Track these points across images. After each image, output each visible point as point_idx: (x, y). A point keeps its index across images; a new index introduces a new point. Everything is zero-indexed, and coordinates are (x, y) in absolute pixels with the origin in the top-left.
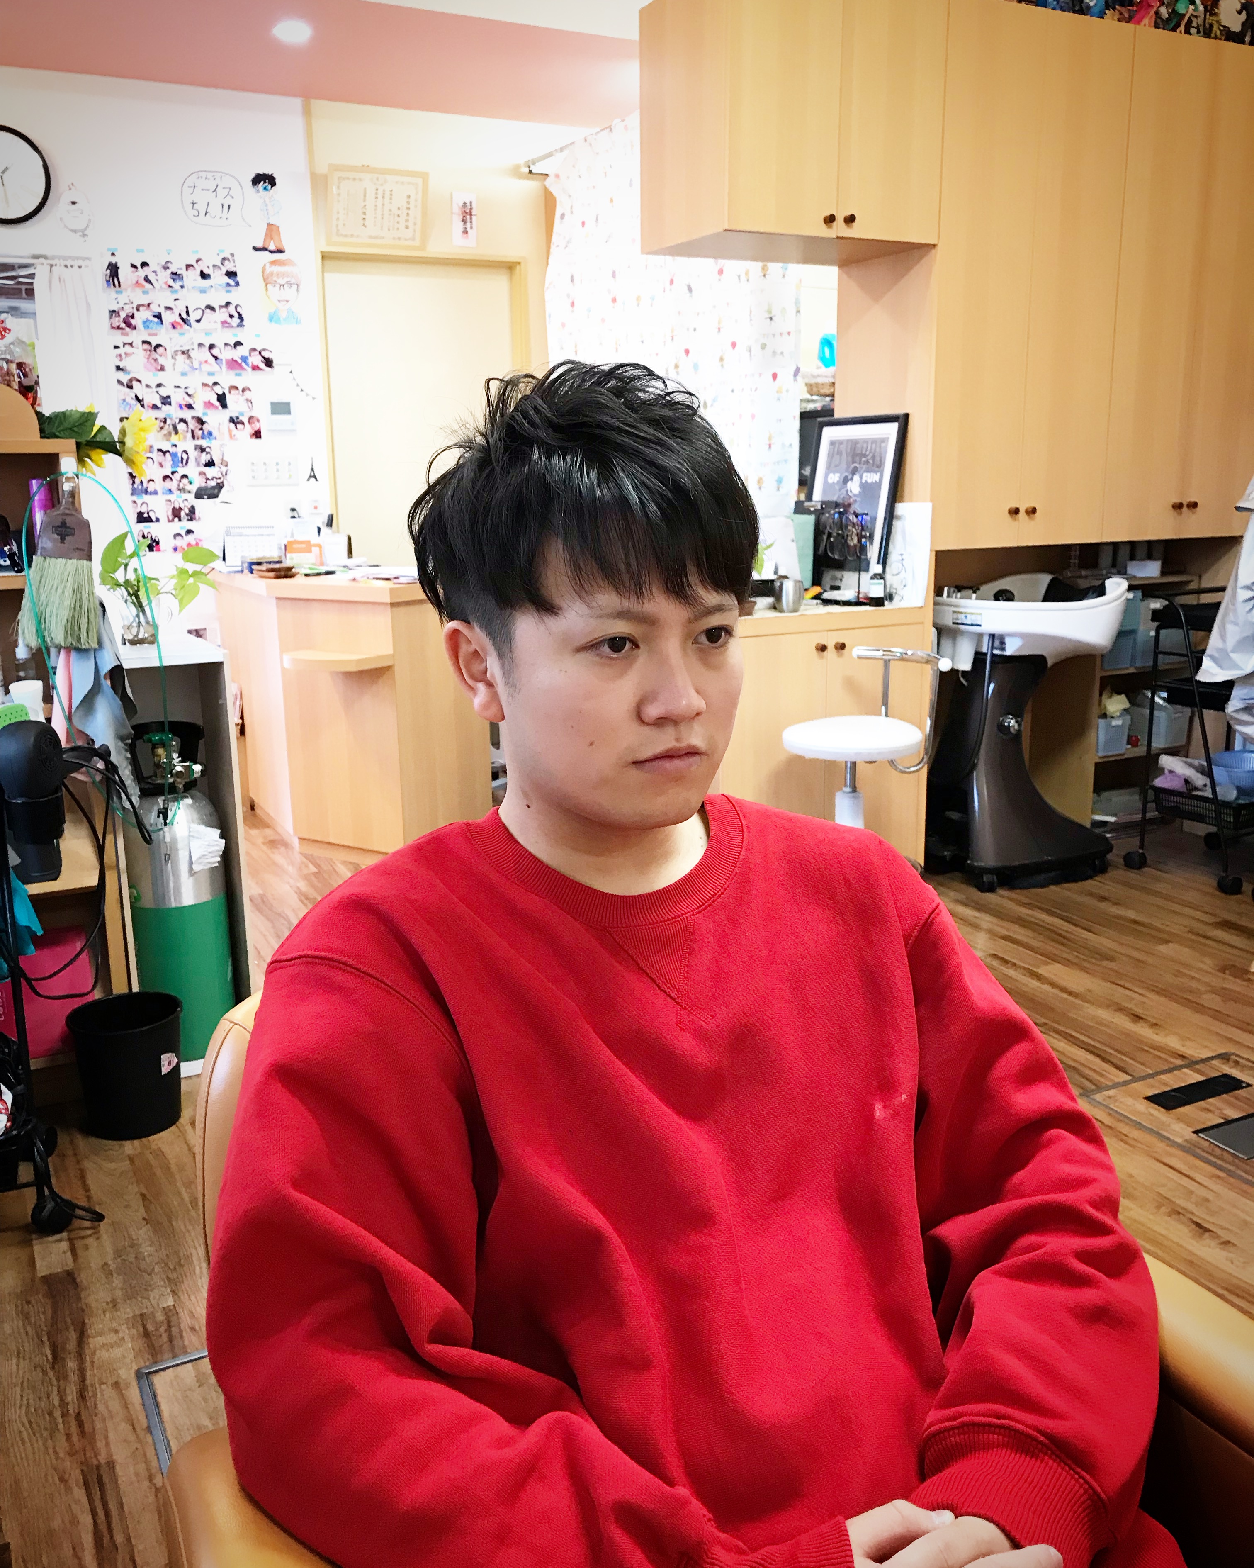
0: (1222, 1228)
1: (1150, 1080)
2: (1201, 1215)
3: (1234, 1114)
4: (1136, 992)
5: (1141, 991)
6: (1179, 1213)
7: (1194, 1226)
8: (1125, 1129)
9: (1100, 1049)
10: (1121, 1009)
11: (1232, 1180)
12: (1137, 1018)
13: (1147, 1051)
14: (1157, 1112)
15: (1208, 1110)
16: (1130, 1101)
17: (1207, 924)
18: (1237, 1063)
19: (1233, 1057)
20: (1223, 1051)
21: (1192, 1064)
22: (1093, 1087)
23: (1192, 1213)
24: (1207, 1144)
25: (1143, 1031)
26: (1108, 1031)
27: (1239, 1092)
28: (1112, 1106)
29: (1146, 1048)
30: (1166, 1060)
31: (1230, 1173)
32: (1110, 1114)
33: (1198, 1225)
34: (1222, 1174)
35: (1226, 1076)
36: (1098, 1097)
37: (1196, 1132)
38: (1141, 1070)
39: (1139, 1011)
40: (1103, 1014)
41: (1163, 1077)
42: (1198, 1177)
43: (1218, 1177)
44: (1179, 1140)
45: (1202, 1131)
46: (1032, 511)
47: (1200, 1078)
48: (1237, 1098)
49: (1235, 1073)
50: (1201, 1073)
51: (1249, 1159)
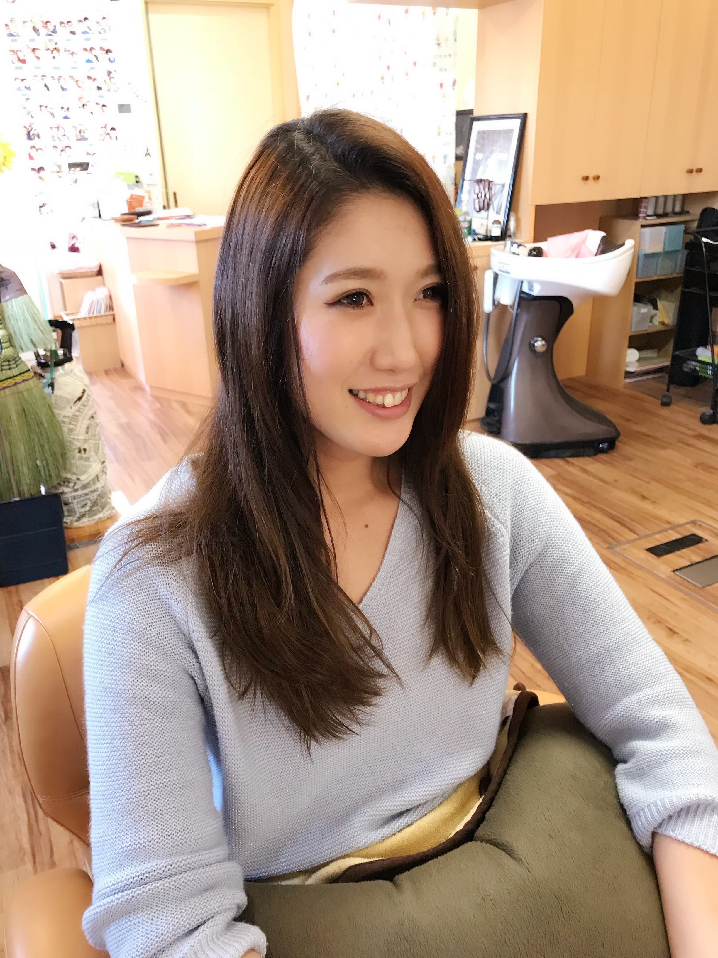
0: (685, 631)
1: (648, 539)
2: (673, 624)
3: (697, 559)
4: (643, 481)
5: (647, 480)
6: (660, 622)
7: (668, 630)
8: (630, 569)
9: (620, 518)
10: (634, 492)
11: (692, 601)
12: (644, 498)
13: (649, 520)
14: (651, 557)
15: (682, 557)
16: (637, 552)
17: (689, 436)
18: (700, 526)
19: (699, 523)
20: (693, 519)
21: (674, 527)
22: (614, 542)
23: (668, 622)
24: (679, 579)
25: (646, 506)
26: (626, 506)
27: (700, 545)
28: (626, 555)
29: (648, 518)
30: (659, 525)
31: (691, 596)
32: (624, 560)
33: (670, 629)
34: (687, 598)
35: (694, 535)
36: (617, 549)
37: (674, 571)
38: (644, 532)
39: (645, 493)
40: (624, 495)
41: (657, 536)
42: (672, 599)
43: (685, 599)
44: (663, 576)
45: (677, 570)
46: (597, 178)
47: (679, 536)
48: (700, 549)
49: (699, 533)
50: (679, 533)
51: (703, 587)
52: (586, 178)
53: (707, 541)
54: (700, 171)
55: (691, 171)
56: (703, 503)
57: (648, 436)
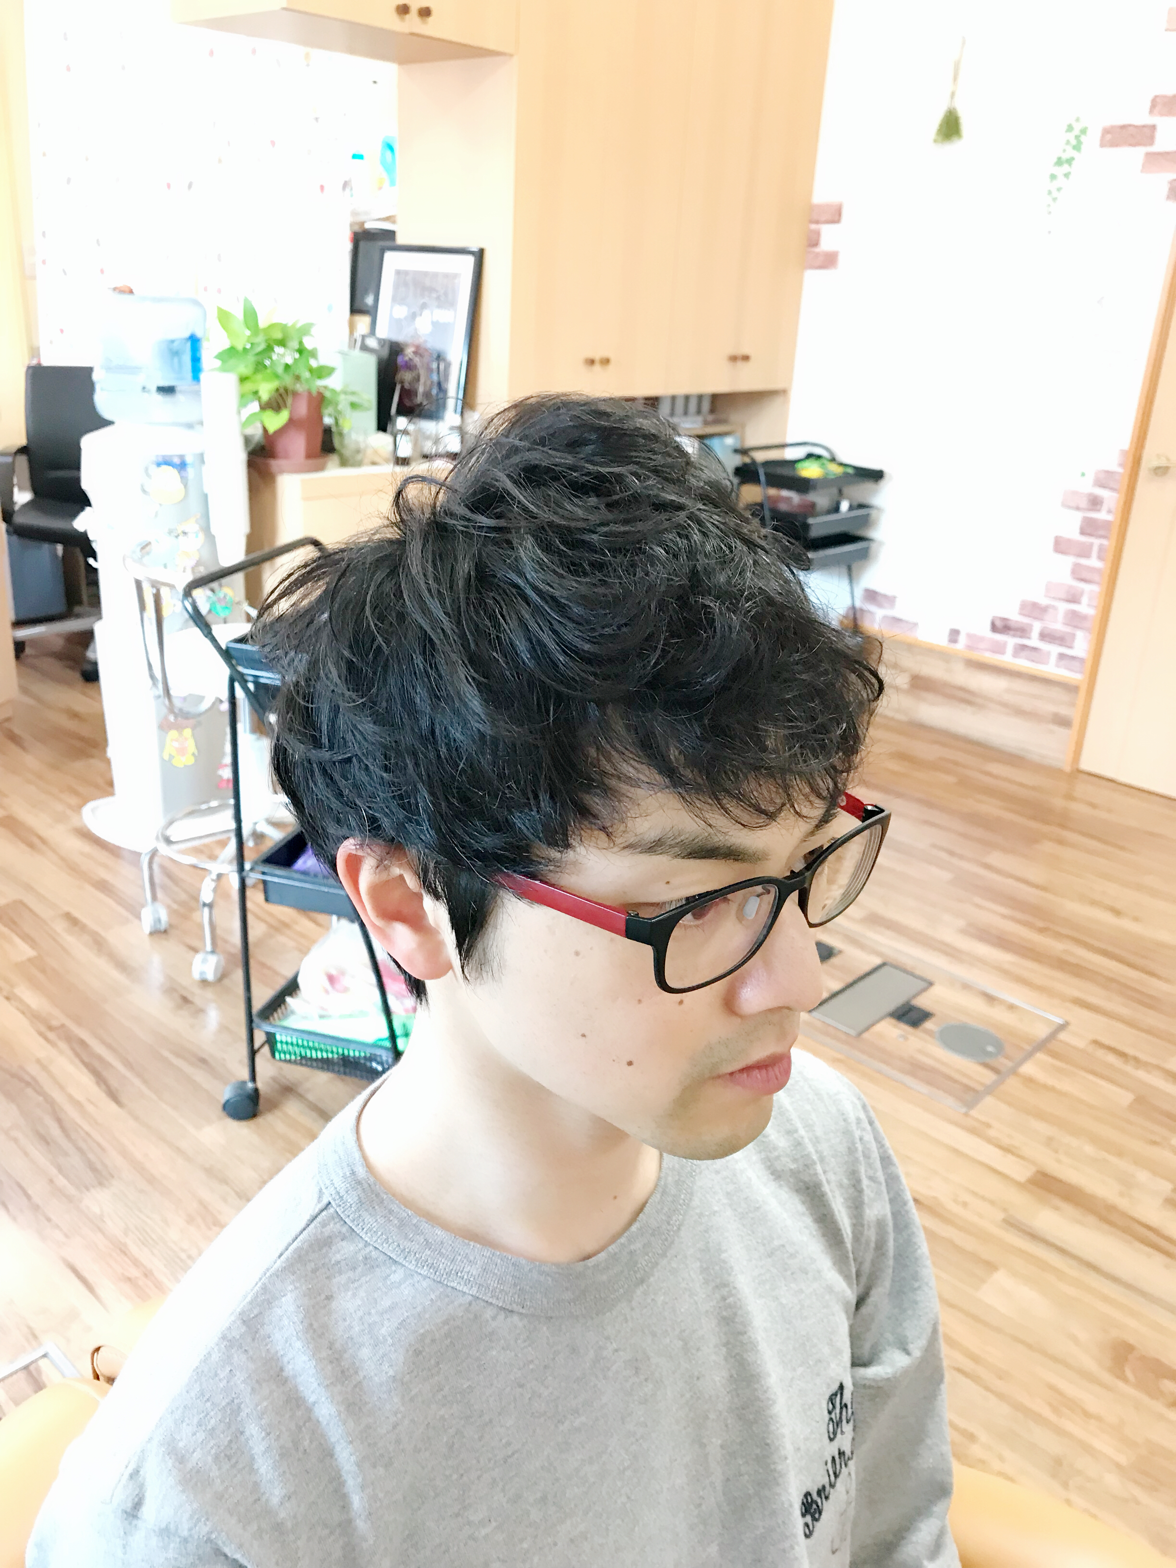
24: (820, 1024)
46: (606, 362)
51: (860, 1034)
52: (592, 362)
53: (840, 952)
54: (746, 358)
55: (734, 359)
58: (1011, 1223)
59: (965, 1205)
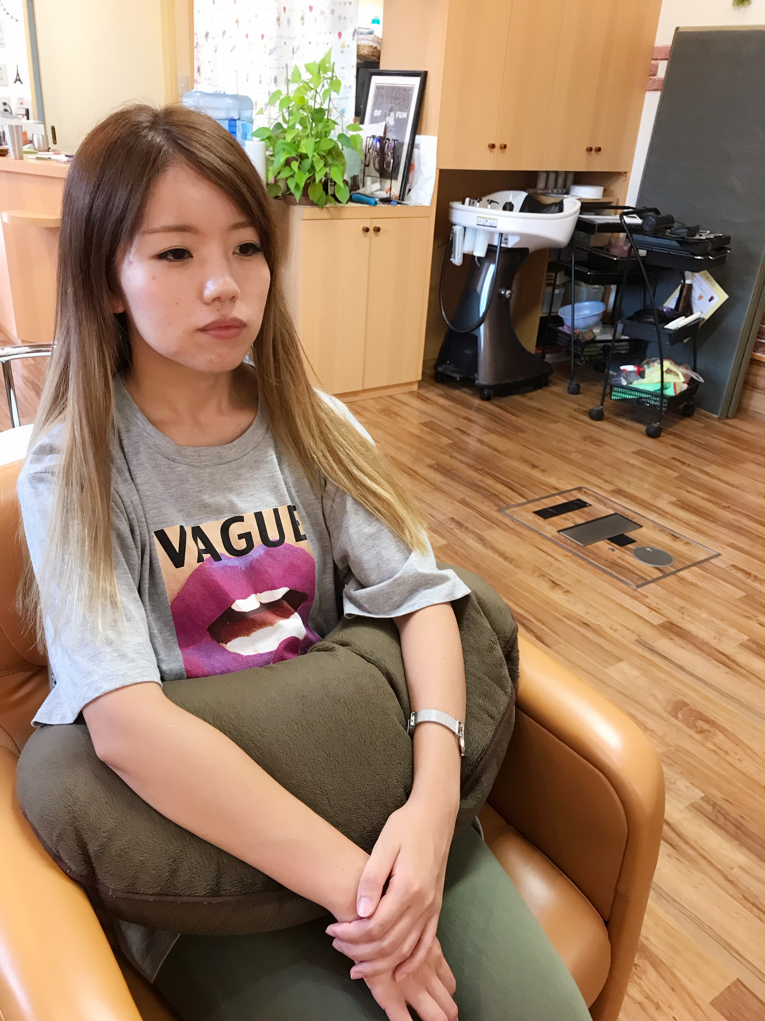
0: (567, 584)
1: (536, 503)
2: (556, 577)
3: (581, 521)
4: (534, 451)
5: (538, 450)
6: (544, 576)
7: (551, 583)
8: (519, 529)
9: (511, 484)
10: (526, 461)
11: (574, 558)
12: (534, 466)
13: (538, 486)
14: (539, 520)
15: (566, 519)
16: (525, 514)
18: (585, 492)
19: (584, 490)
20: (579, 486)
21: (561, 493)
22: (505, 506)
23: (551, 576)
24: (563, 538)
25: (536, 474)
26: (517, 473)
27: (585, 509)
28: (514, 517)
29: (537, 484)
30: (547, 491)
31: (574, 554)
32: (513, 521)
33: (553, 582)
34: (569, 554)
35: (579, 500)
36: (508, 512)
37: (559, 531)
38: (531, 496)
39: (535, 462)
40: (516, 464)
41: (544, 501)
42: (557, 556)
43: (567, 556)
44: (549, 536)
45: (562, 531)
46: (503, 147)
47: (565, 501)
48: (583, 512)
49: (584, 498)
50: (565, 498)
51: (584, 545)
52: (493, 146)
53: (590, 505)
54: (599, 150)
55: (590, 150)
56: (589, 473)
57: (540, 410)
58: (640, 642)
59: (616, 630)
